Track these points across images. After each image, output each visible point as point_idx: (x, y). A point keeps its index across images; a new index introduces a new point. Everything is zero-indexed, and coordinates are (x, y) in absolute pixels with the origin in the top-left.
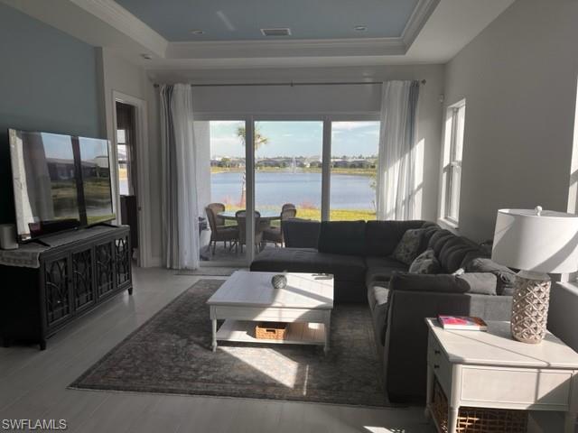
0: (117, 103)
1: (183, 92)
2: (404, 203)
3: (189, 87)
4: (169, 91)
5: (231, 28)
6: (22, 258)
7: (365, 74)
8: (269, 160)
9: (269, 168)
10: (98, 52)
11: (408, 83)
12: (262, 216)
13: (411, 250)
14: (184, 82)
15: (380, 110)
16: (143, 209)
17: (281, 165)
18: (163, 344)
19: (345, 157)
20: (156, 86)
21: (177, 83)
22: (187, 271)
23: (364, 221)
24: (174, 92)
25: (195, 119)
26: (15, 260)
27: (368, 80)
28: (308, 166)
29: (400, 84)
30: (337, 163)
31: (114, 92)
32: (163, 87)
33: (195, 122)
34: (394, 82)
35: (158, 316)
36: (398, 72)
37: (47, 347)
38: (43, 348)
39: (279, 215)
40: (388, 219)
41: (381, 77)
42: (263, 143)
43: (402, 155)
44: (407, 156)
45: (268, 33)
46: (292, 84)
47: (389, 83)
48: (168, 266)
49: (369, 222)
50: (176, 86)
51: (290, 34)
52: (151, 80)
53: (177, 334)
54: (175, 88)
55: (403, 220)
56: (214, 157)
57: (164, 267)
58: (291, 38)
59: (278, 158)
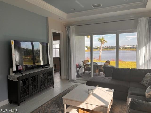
0: (53, 32)
1: (72, 28)
2: (147, 61)
3: (74, 27)
4: (69, 28)
5: (83, 6)
6: (14, 78)
7: (131, 17)
8: (110, 47)
9: (110, 49)
10: (47, 19)
11: (148, 18)
12: (98, 64)
13: (149, 81)
14: (72, 25)
15: (137, 29)
16: (62, 62)
17: (114, 48)
18: (51, 109)
19: (133, 45)
20: (65, 27)
21: (71, 26)
22: (73, 81)
23: (129, 69)
24: (70, 28)
25: (76, 36)
26: (12, 78)
27: (132, 18)
28: (122, 48)
29: (145, 19)
30: (131, 47)
31: (52, 29)
32: (67, 27)
33: (76, 37)
34: (142, 18)
35: (56, 97)
36: (143, 15)
37: (20, 105)
38: (19, 105)
39: (104, 64)
40: (141, 68)
41: (137, 17)
42: (105, 42)
43: (146, 44)
44: (148, 44)
45: (94, 6)
46: (105, 23)
47: (140, 19)
48: (68, 79)
49: (131, 69)
50: (70, 26)
51: (102, 5)
52: (64, 25)
53: (58, 105)
54: (70, 27)
55: (147, 68)
56: (95, 47)
57: (67, 79)
58: (102, 7)
59: (113, 46)
